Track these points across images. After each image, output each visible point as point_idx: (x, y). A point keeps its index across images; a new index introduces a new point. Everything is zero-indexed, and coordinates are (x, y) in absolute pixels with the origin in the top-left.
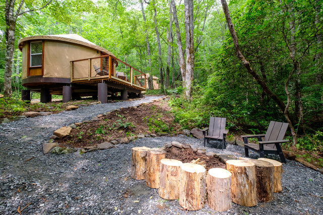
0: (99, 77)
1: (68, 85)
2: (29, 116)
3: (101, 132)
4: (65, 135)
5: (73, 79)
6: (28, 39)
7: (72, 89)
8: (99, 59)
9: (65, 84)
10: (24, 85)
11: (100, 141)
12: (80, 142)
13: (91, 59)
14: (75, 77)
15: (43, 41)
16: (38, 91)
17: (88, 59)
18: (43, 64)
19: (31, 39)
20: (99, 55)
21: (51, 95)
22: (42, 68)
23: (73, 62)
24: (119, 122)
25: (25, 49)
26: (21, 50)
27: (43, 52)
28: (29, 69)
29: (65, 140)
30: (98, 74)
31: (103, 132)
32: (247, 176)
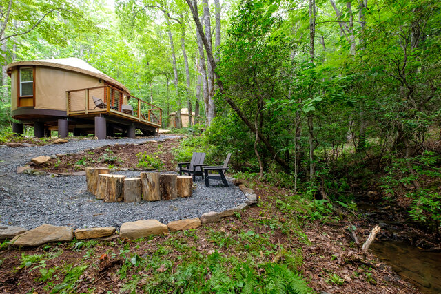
0: (98, 110)
1: (65, 118)
2: (10, 146)
3: (82, 164)
4: (42, 162)
5: (70, 111)
6: (17, 65)
7: (69, 123)
8: (103, 89)
9: (61, 118)
10: (15, 117)
11: (78, 170)
12: (57, 169)
13: (88, 89)
14: (72, 109)
15: (33, 68)
16: (32, 125)
17: (84, 89)
18: (34, 94)
19: (20, 64)
20: (102, 84)
21: (50, 131)
22: (33, 98)
23: (69, 92)
24: (105, 156)
25: (14, 75)
26: (10, 75)
27: (34, 80)
28: (19, 99)
29: (41, 167)
30: (97, 106)
31: (84, 164)
32: (148, 180)
